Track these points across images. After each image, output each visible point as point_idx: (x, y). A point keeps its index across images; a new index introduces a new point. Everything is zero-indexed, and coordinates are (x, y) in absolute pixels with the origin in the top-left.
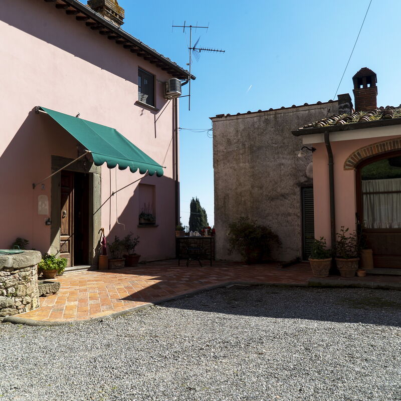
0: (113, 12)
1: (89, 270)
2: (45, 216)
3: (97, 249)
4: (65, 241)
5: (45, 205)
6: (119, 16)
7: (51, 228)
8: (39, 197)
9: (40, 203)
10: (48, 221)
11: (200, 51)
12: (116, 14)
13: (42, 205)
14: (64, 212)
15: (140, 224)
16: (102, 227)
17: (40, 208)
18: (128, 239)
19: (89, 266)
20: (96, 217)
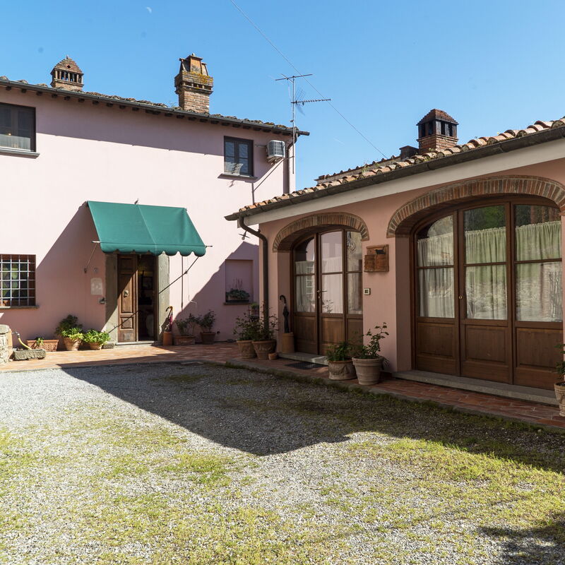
0: (195, 85)
1: (153, 345)
2: (100, 296)
3: (164, 326)
4: (129, 318)
5: (99, 287)
6: (205, 86)
7: (107, 307)
8: (92, 280)
9: (93, 285)
10: (103, 300)
11: (303, 104)
12: (200, 86)
13: (95, 286)
14: (126, 293)
15: (227, 301)
16: (171, 305)
17: (93, 289)
18: (207, 317)
19: (153, 342)
20: (162, 297)
